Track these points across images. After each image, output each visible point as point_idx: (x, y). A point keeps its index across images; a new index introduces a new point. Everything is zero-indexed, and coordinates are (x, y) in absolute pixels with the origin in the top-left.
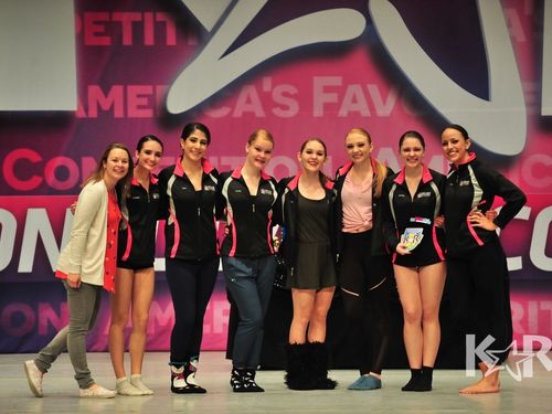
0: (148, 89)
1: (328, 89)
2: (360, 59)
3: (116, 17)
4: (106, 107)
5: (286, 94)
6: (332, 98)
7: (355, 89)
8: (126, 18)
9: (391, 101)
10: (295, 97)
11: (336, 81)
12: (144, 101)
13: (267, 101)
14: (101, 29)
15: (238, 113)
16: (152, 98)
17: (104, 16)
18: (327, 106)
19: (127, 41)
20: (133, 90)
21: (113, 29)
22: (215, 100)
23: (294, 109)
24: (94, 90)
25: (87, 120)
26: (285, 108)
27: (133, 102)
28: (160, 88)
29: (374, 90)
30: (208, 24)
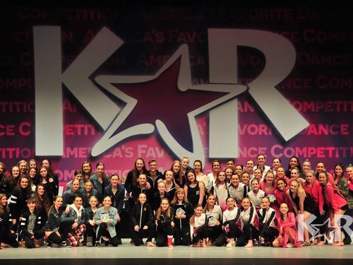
0: (85, 149)
1: (143, 149)
2: (153, 139)
3: (76, 126)
4: (72, 154)
5: (129, 150)
6: (144, 151)
7: (151, 149)
8: (79, 126)
9: (163, 153)
10: (133, 151)
11: (145, 146)
12: (84, 152)
13: (123, 152)
14: (71, 130)
15: (114, 157)
16: (86, 151)
17: (72, 126)
18: (142, 154)
19: (79, 133)
20: (81, 149)
21: (75, 130)
22: (107, 152)
23: (132, 155)
24: (68, 149)
25: (66, 159)
26: (129, 154)
27: (81, 152)
28: (89, 148)
29: (157, 149)
30: (105, 128)
